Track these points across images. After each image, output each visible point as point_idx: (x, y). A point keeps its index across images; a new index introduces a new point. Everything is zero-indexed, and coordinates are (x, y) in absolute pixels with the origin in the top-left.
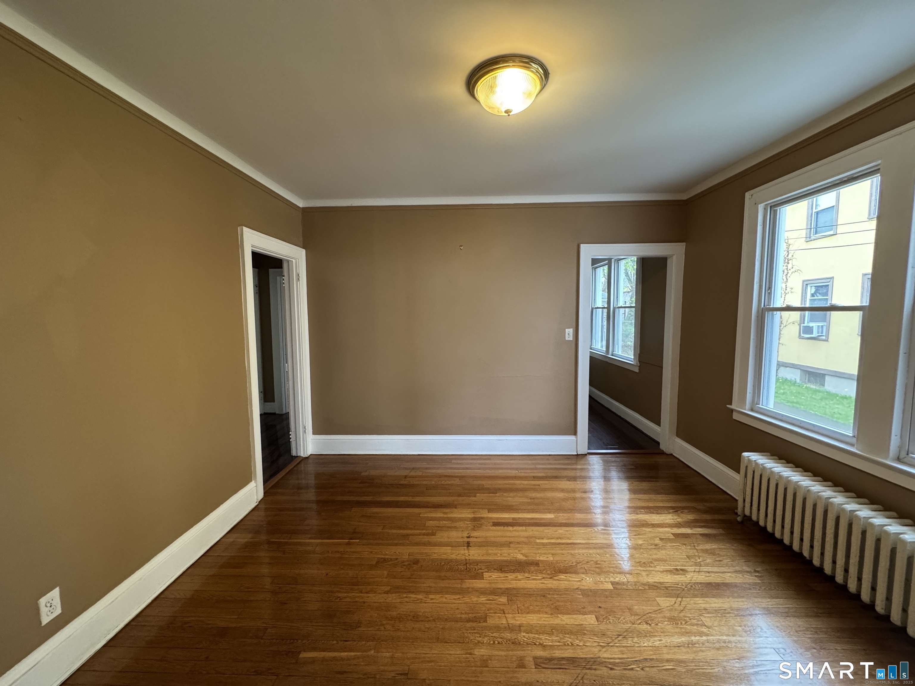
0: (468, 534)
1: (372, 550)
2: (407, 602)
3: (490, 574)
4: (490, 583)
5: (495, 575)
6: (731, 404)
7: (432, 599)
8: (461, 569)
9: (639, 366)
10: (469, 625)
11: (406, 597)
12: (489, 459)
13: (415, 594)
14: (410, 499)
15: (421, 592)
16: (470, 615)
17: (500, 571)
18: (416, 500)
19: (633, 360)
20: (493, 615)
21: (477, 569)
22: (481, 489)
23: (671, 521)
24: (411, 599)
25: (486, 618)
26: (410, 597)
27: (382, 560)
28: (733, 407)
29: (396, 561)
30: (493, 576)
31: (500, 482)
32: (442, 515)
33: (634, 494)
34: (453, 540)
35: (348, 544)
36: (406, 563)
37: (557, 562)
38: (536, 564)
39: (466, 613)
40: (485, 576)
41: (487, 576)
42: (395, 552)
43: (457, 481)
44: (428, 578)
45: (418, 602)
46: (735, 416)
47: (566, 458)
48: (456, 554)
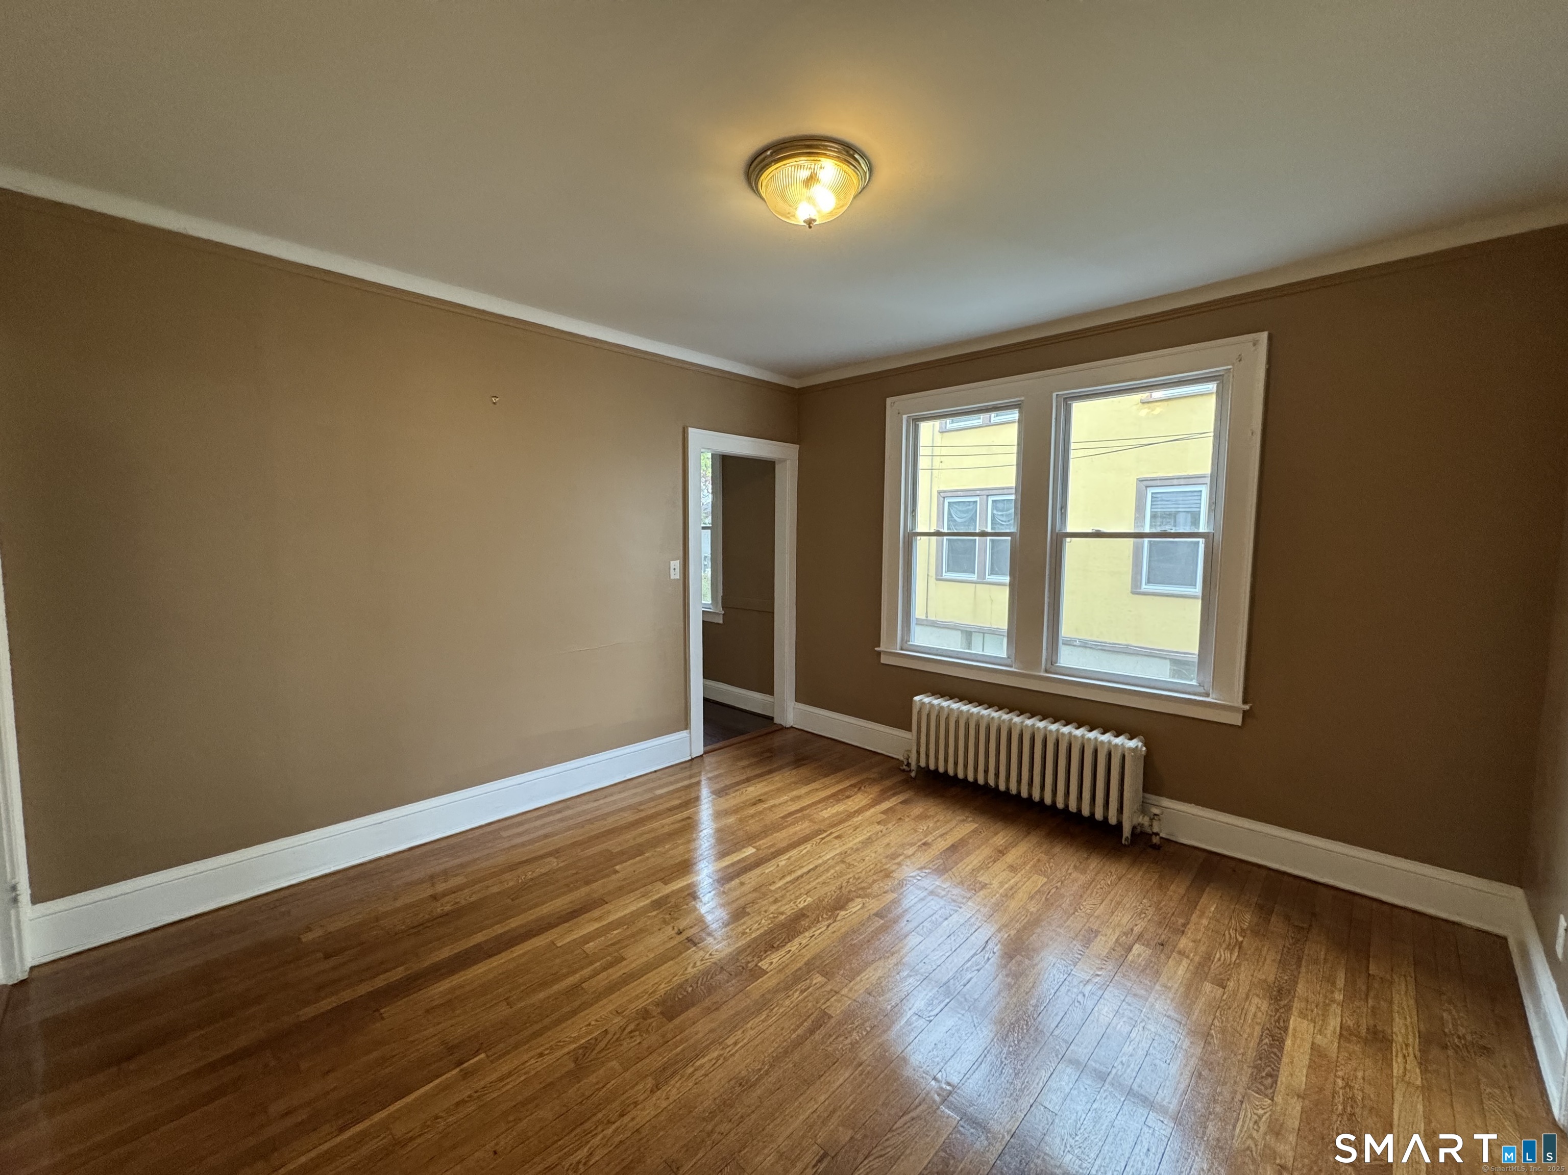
0: (673, 929)
1: (539, 1051)
2: (706, 1075)
3: (767, 960)
4: (780, 971)
5: (777, 957)
6: (879, 646)
7: (735, 1044)
8: (724, 979)
9: (723, 614)
10: (817, 1036)
11: (696, 1070)
12: (568, 808)
13: (703, 1056)
14: (499, 930)
15: (707, 1047)
16: (804, 1024)
17: (774, 950)
18: (513, 925)
19: (711, 607)
20: (828, 1004)
21: (744, 965)
22: (611, 859)
23: (864, 803)
24: (707, 1066)
25: (826, 1013)
26: (702, 1066)
27: (581, 1051)
28: (882, 648)
29: (609, 1036)
30: (774, 961)
31: (628, 836)
32: (597, 925)
33: (806, 785)
34: (661, 950)
35: (466, 1075)
36: (631, 1027)
37: (821, 900)
38: (801, 915)
39: (799, 1027)
40: (764, 968)
41: (767, 966)
42: (589, 1025)
43: (553, 863)
44: (694, 1023)
45: (720, 1062)
46: (884, 660)
47: (682, 769)
48: (692, 965)
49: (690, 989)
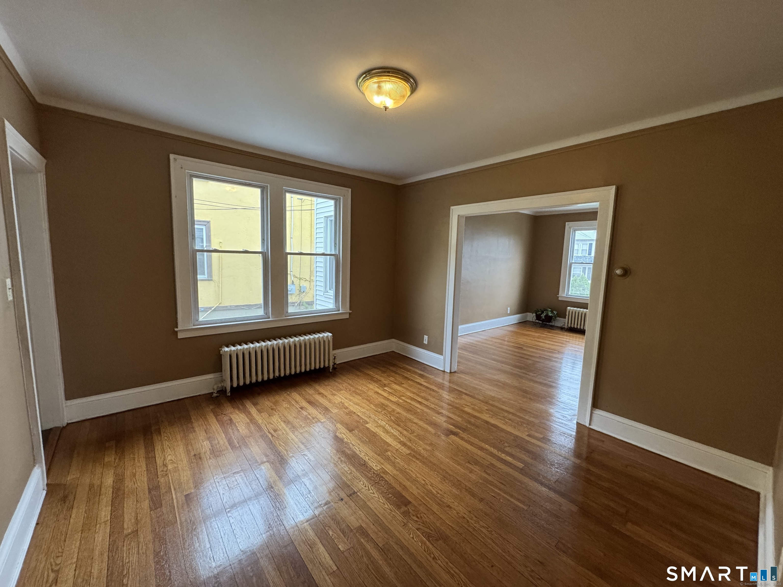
1: (431, 560)
2: (441, 490)
3: (374, 467)
4: (382, 464)
7: (424, 481)
8: (384, 483)
10: (420, 458)
11: (439, 494)
13: (431, 491)
16: (414, 460)
17: (367, 464)
20: (403, 453)
25: (408, 454)
26: (436, 492)
27: (431, 539)
28: (179, 328)
29: (420, 527)
36: (415, 518)
39: (415, 462)
41: (377, 468)
42: (413, 538)
44: (413, 494)
45: (434, 486)
48: (372, 495)
49: (390, 495)
